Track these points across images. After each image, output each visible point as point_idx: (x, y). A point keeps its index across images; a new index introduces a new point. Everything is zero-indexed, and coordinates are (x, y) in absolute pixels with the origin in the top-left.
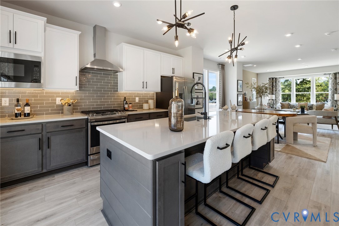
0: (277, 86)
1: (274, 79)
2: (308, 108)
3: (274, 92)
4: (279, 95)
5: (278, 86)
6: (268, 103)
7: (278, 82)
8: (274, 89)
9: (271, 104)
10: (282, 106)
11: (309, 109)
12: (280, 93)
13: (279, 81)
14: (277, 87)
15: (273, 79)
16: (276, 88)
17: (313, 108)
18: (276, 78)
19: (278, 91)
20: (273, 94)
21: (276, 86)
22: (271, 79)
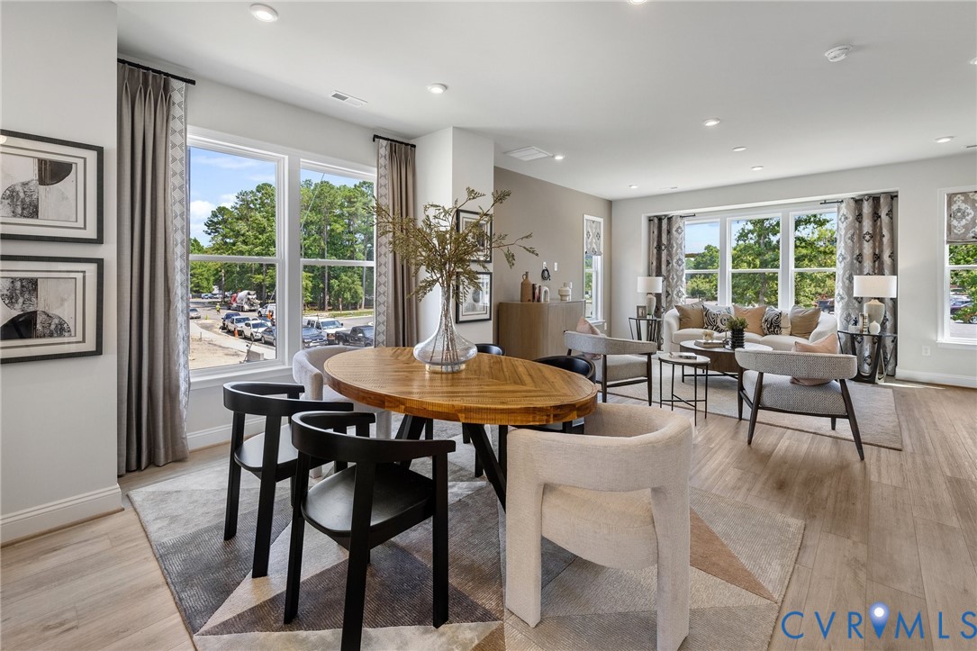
0: (672, 247)
1: (665, 222)
2: (765, 326)
3: (664, 267)
4: (680, 278)
5: (675, 245)
6: (638, 307)
7: (677, 231)
8: (664, 254)
9: (650, 311)
10: (680, 320)
11: (768, 329)
12: (683, 270)
13: (679, 227)
14: (674, 249)
15: (660, 219)
16: (670, 254)
17: (781, 326)
18: (670, 219)
19: (677, 263)
20: (659, 274)
21: (669, 246)
22: (656, 220)
